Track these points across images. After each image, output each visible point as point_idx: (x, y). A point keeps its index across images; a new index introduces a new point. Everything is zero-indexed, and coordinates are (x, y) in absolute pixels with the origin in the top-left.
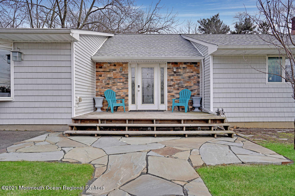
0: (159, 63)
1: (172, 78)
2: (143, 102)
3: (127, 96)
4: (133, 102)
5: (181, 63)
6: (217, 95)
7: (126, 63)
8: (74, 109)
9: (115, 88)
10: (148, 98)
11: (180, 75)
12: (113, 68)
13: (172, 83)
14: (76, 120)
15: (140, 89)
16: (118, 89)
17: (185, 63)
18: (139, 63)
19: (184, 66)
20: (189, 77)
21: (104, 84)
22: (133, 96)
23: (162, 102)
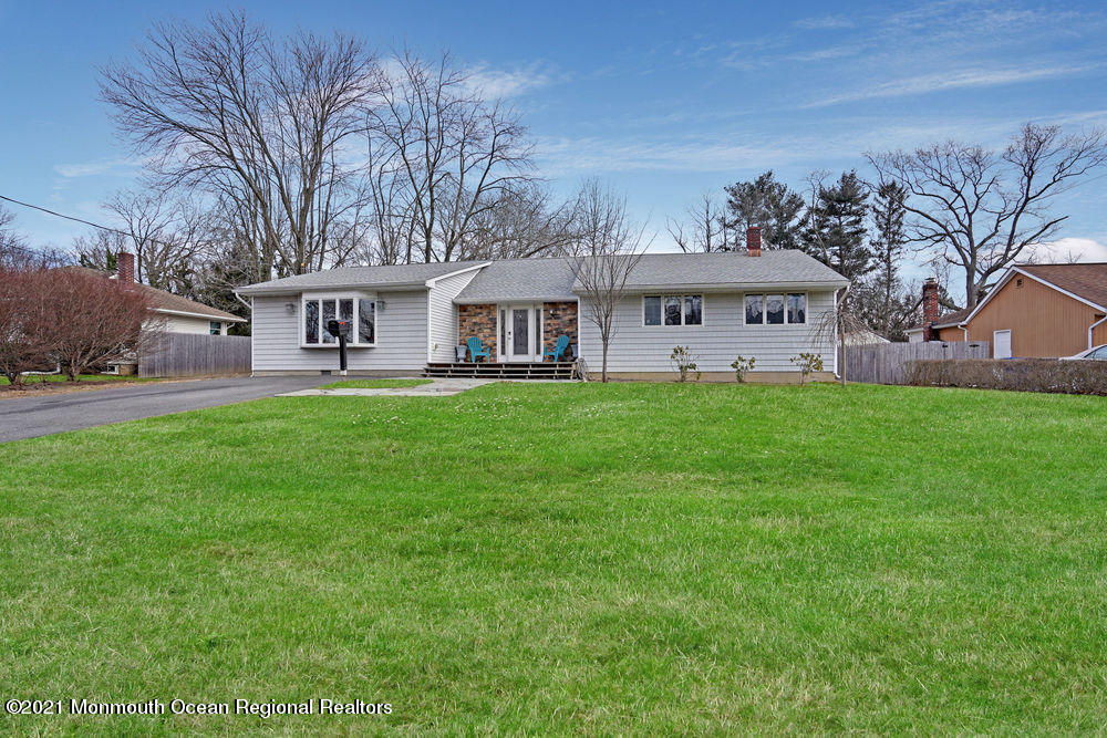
0: (534, 303)
1: (549, 322)
2: (515, 353)
3: (495, 345)
4: (503, 353)
5: (560, 303)
6: (585, 342)
7: (494, 305)
8: (430, 355)
9: (481, 335)
10: (521, 347)
11: (558, 318)
12: (479, 311)
13: (549, 328)
14: (431, 365)
15: (512, 336)
16: (485, 336)
17: (565, 303)
18: (509, 304)
19: (564, 307)
20: (571, 320)
21: (468, 331)
22: (503, 347)
23: (538, 352)
